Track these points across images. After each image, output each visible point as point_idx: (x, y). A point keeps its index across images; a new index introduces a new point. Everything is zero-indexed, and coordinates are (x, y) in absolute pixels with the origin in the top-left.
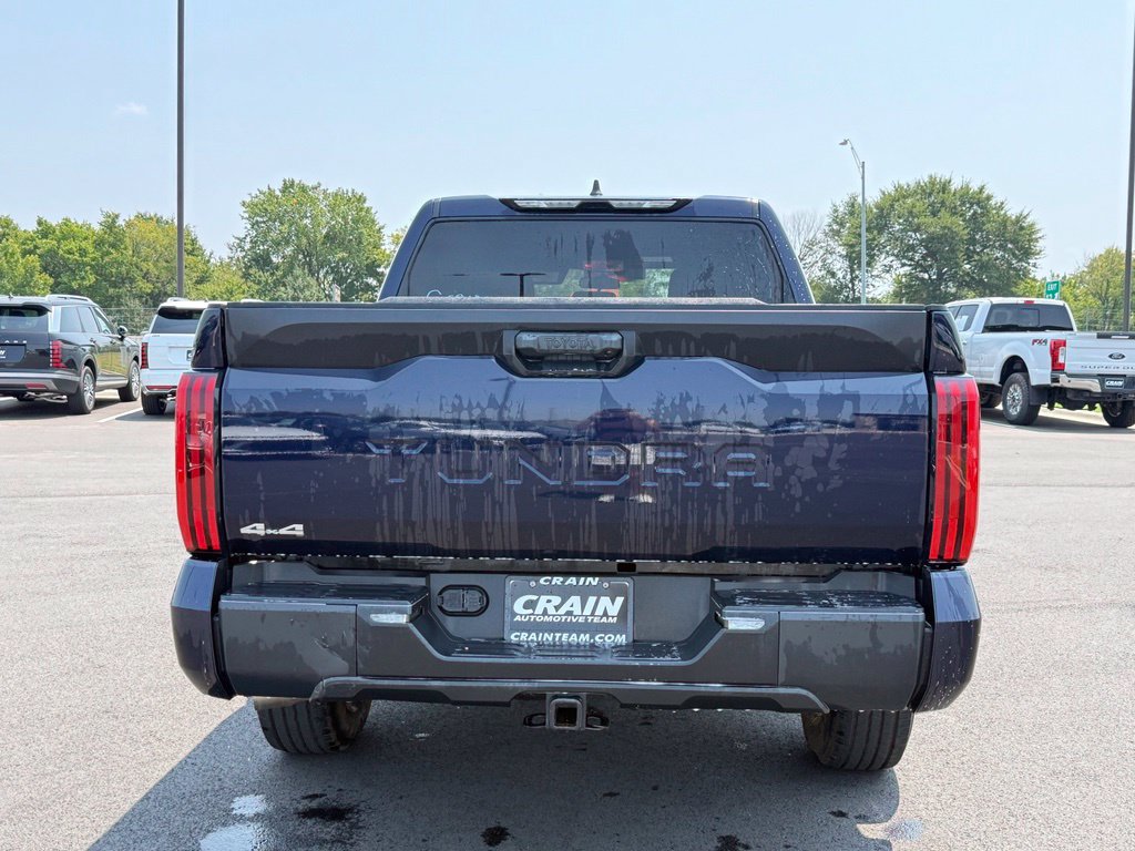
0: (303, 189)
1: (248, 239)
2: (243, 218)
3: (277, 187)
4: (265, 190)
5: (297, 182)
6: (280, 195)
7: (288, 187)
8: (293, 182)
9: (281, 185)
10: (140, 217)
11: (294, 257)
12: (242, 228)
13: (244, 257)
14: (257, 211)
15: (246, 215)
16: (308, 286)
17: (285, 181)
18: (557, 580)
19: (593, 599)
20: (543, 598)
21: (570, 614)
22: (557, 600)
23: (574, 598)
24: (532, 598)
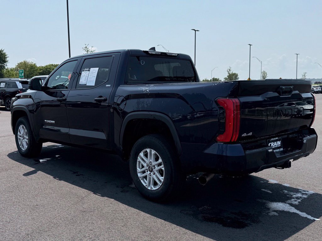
18: (273, 139)
19: (277, 142)
20: (272, 143)
21: (275, 146)
22: (273, 143)
23: (275, 142)
24: (270, 143)
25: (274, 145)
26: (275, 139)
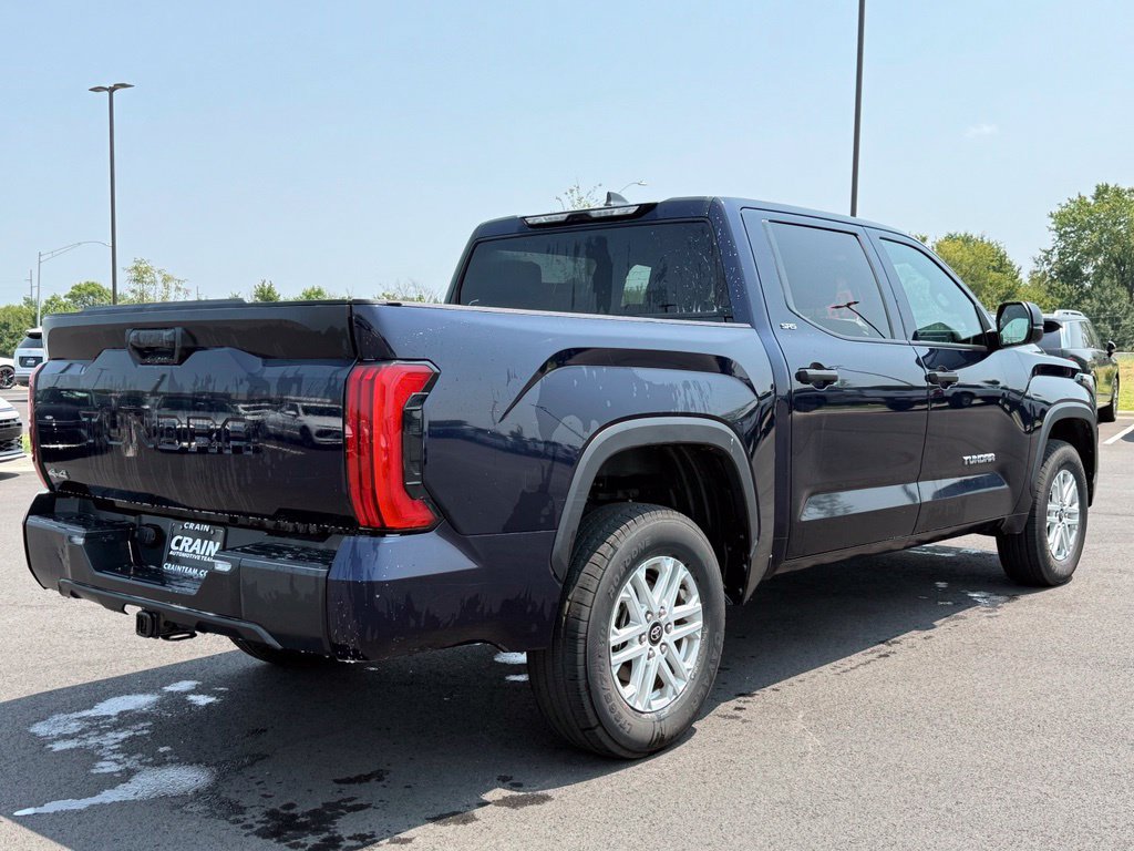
0: (1118, 193)
1: (1056, 251)
2: (1050, 229)
3: (1089, 194)
4: (1076, 198)
5: (1111, 186)
6: (1093, 202)
7: (1101, 192)
8: (1107, 186)
9: (1093, 191)
10: (951, 238)
11: (1105, 267)
12: (1049, 240)
13: (1051, 270)
14: (1066, 221)
15: (1054, 227)
16: (1115, 298)
17: (1098, 187)
18: (192, 525)
19: (206, 542)
20: (186, 538)
21: (194, 552)
22: (190, 540)
23: (199, 541)
24: (180, 538)
25: (190, 547)
26: (198, 527)
